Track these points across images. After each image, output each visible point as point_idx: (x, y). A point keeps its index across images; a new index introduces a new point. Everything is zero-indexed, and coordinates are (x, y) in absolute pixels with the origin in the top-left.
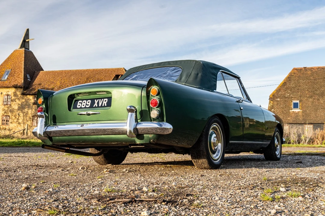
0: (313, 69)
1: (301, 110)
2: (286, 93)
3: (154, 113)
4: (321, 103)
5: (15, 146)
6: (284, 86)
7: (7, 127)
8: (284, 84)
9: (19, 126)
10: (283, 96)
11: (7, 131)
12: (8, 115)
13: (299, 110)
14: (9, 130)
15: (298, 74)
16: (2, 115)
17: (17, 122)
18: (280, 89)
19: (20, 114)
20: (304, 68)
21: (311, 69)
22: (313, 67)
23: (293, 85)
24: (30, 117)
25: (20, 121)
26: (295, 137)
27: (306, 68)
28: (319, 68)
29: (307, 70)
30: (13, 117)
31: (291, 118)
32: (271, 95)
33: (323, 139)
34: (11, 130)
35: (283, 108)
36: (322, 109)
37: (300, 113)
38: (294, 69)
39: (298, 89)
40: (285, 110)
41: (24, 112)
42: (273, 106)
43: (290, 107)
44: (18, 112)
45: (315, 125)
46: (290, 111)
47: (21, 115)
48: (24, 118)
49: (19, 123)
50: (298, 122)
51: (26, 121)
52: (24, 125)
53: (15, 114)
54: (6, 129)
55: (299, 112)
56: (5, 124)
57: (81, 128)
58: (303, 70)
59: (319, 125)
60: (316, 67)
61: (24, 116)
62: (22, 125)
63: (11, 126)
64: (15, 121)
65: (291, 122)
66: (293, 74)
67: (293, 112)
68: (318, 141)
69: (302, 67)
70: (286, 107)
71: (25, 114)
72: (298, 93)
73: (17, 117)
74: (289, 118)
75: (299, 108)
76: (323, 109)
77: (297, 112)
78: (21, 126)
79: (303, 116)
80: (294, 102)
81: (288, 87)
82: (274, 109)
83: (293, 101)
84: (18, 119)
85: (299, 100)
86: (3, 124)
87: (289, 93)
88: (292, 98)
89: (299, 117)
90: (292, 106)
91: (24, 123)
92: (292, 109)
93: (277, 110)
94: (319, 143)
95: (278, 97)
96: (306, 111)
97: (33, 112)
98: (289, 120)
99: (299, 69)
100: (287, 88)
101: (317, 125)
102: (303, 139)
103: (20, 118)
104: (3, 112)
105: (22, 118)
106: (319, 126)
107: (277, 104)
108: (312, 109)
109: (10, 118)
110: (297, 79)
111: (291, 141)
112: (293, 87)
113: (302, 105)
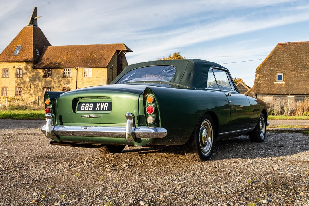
0: (296, 44)
1: (284, 82)
2: (271, 66)
3: (150, 119)
4: (303, 76)
5: (27, 118)
6: (270, 60)
7: (20, 98)
8: (270, 58)
9: (31, 96)
10: (268, 69)
11: (20, 101)
12: (21, 87)
13: (283, 82)
14: (22, 100)
15: (283, 49)
16: (15, 87)
17: (29, 93)
18: (266, 62)
19: (31, 85)
20: (288, 43)
21: (295, 44)
22: (297, 42)
23: (278, 59)
24: (40, 88)
25: (32, 92)
26: (278, 109)
27: (290, 43)
28: (302, 43)
29: (291, 45)
30: (25, 88)
31: (275, 90)
32: (257, 68)
33: (303, 110)
34: (24, 100)
35: (268, 80)
36: (303, 81)
37: (284, 85)
38: (279, 44)
39: (282, 63)
40: (270, 82)
41: (35, 84)
42: (259, 78)
43: (275, 79)
44: (30, 84)
45: (296, 95)
46: (275, 83)
47: (33, 86)
48: (35, 90)
49: (31, 94)
50: (281, 93)
51: (37, 92)
52: (35, 95)
53: (27, 86)
54: (19, 99)
55: (282, 84)
56: (19, 94)
57: (85, 130)
58: (287, 45)
59: (300, 95)
60: (299, 42)
61: (35, 88)
62: (34, 95)
63: (24, 96)
64: (27, 92)
65: (275, 93)
66: (278, 49)
67: (277, 83)
68: (299, 113)
69: (287, 42)
70: (270, 79)
71: (36, 86)
72: (282, 66)
73: (29, 89)
74: (273, 90)
75: (282, 80)
76: (305, 81)
77: (280, 84)
78: (33, 97)
79: (286, 87)
80: (279, 74)
81: (273, 60)
82: (260, 82)
83: (277, 73)
84: (30, 90)
85: (283, 73)
86: (16, 95)
87: (274, 66)
88: (277, 71)
89: (282, 89)
90: (277, 79)
91: (35, 94)
92: (276, 81)
93: (263, 82)
94: (300, 114)
95: (264, 70)
96: (289, 83)
97: (42, 84)
98: (274, 91)
99: (283, 44)
100: (272, 62)
101: (299, 95)
102: (285, 111)
103: (31, 89)
104: (16, 84)
105: (34, 89)
106: (301, 97)
107: (262, 76)
108: (294, 81)
109: (23, 89)
110: (281, 54)
111: (275, 112)
112: (277, 61)
113: (285, 77)
